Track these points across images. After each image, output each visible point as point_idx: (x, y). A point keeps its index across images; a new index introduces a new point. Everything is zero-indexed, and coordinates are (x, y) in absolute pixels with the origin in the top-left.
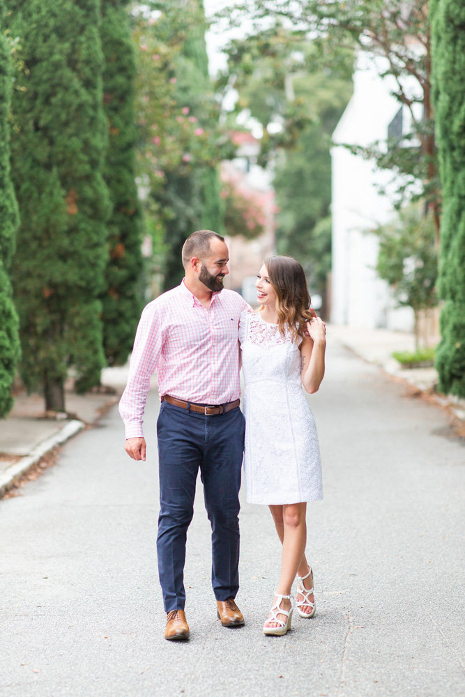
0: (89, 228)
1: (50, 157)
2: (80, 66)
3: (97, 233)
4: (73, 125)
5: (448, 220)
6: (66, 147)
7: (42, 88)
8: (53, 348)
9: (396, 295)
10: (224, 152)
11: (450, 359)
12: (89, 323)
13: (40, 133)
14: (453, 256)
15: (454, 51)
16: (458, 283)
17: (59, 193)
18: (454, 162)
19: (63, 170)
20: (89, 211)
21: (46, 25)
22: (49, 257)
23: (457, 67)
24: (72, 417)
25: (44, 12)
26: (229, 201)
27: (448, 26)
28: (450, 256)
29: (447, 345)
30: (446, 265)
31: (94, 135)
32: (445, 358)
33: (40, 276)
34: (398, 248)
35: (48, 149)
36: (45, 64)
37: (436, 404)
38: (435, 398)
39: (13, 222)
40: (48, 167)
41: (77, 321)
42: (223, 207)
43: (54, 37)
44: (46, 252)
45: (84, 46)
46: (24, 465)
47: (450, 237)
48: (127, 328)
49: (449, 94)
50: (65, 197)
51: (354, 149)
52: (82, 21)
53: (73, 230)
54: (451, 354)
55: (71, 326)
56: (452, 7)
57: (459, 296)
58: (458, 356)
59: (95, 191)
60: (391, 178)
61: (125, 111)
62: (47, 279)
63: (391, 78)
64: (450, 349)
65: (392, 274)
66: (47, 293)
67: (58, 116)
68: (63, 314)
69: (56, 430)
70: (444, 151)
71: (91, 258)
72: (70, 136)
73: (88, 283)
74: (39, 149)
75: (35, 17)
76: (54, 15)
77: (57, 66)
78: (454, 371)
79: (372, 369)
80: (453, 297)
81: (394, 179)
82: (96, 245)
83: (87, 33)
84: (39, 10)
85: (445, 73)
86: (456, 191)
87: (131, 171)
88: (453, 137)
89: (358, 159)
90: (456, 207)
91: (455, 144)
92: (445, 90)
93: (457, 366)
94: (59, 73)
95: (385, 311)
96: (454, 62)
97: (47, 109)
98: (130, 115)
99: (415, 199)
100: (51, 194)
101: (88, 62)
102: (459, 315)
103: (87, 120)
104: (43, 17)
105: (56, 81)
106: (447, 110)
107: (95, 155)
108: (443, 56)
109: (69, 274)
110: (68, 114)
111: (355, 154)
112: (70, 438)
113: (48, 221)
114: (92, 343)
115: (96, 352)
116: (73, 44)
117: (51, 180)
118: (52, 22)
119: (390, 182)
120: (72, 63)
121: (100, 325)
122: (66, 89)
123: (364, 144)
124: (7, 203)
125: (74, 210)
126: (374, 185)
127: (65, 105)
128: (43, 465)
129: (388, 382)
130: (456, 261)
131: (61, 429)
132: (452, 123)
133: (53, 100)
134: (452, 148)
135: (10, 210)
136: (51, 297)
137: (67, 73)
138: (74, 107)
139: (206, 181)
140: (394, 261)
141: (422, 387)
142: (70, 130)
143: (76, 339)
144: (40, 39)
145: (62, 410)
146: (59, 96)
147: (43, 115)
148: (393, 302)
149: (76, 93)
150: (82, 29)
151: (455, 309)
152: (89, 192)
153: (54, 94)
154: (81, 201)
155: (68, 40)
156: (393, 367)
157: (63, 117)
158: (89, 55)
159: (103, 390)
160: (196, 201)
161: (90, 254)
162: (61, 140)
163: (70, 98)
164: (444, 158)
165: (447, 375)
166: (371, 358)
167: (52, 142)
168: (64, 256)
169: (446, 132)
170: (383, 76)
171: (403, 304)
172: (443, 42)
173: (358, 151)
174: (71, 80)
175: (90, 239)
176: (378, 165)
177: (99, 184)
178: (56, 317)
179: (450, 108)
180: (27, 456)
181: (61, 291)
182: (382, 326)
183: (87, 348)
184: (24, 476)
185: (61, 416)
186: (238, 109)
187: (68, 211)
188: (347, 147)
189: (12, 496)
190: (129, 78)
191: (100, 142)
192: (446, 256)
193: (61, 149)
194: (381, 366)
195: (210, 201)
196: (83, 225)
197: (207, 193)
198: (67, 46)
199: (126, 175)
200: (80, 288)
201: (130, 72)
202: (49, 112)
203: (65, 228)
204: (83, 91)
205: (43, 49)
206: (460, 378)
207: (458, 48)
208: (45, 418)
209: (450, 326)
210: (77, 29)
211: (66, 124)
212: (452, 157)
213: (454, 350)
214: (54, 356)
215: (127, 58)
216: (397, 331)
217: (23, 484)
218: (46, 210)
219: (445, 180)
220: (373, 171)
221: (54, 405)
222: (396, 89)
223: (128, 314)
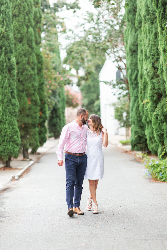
0: (34, 108)
1: (23, 89)
2: (30, 64)
3: (36, 109)
4: (29, 80)
5: (132, 103)
6: (27, 86)
7: (20, 70)
8: (25, 141)
9: (120, 124)
10: (67, 82)
11: (134, 141)
12: (35, 134)
13: (20, 83)
14: (134, 113)
15: (132, 58)
16: (135, 120)
17: (26, 99)
18: (133, 87)
19: (27, 92)
20: (34, 103)
21: (21, 53)
22: (24, 116)
23: (133, 62)
24: (31, 160)
25: (20, 50)
26: (67, 96)
27: (130, 51)
28: (133, 112)
29: (133, 137)
30: (132, 115)
31: (35, 83)
32: (132, 140)
33: (21, 121)
34: (120, 110)
35: (22, 87)
36: (21, 64)
37: (132, 154)
38: (132, 152)
39: (18, 107)
40: (23, 92)
41: (31, 133)
42: (66, 98)
43: (23, 56)
44: (23, 115)
45: (31, 58)
46: (23, 171)
47: (133, 107)
48: (43, 136)
49: (131, 69)
50: (27, 100)
51: (106, 83)
52: (31, 52)
53: (30, 109)
54: (134, 139)
55: (30, 135)
56: (131, 46)
57: (136, 123)
58: (136, 139)
59: (35, 98)
60: (117, 91)
61: (41, 74)
62: (23, 122)
63: (116, 62)
64: (134, 138)
65: (118, 118)
66: (23, 126)
67: (25, 78)
68: (27, 131)
69: (27, 163)
70: (130, 84)
71: (35, 116)
72: (28, 83)
73: (34, 123)
74: (20, 87)
75: (18, 51)
76: (23, 51)
77: (24, 64)
78: (135, 144)
79: (114, 146)
80: (134, 124)
81: (118, 91)
82: (36, 113)
83: (32, 55)
84: (19, 49)
85: (130, 64)
86: (134, 95)
87: (43, 91)
88: (133, 81)
89: (107, 85)
90: (134, 99)
91: (133, 82)
92: (130, 68)
93: (136, 142)
94: (25, 66)
95: (118, 129)
96: (132, 61)
97: (22, 76)
98: (42, 75)
99: (124, 96)
100: (24, 99)
101: (33, 63)
102: (136, 128)
103: (33, 79)
104: (20, 51)
105: (24, 68)
106: (131, 74)
107: (35, 88)
108: (129, 59)
109: (29, 121)
110: (28, 77)
111: (106, 84)
112: (32, 165)
113: (23, 106)
114: (36, 139)
115: (37, 142)
116: (28, 58)
117: (24, 95)
118: (23, 53)
119: (117, 92)
120: (28, 63)
121: (38, 134)
122: (27, 70)
123: (109, 81)
124: (16, 103)
125: (30, 103)
126: (112, 93)
127: (27, 75)
128: (27, 171)
129: (118, 149)
130: (135, 114)
131: (29, 163)
132: (132, 77)
133: (24, 73)
134: (132, 84)
135: (17, 104)
136: (24, 127)
137: (27, 66)
138: (29, 75)
139: (60, 90)
140: (119, 114)
141: (128, 150)
142: (28, 81)
143: (31, 138)
144: (20, 57)
145: (28, 158)
146: (25, 72)
147: (21, 78)
148: (119, 126)
149: (30, 71)
150: (31, 54)
151: (135, 127)
152: (34, 98)
153: (24, 72)
154: (32, 101)
155: (27, 57)
156: (120, 145)
157: (26, 78)
158: (33, 61)
159: (37, 153)
160: (57, 97)
161: (35, 115)
162: (26, 84)
163: (28, 73)
164: (130, 86)
165: (133, 145)
166: (113, 143)
167: (23, 85)
168: (28, 116)
169: (131, 79)
170: (114, 62)
171: (122, 126)
172: (129, 56)
173: (107, 83)
174: (28, 68)
175: (34, 111)
176: (113, 87)
177: (36, 96)
178: (26, 132)
179: (132, 73)
180: (22, 169)
181: (27, 125)
182: (117, 134)
183: (35, 141)
184: (23, 173)
185: (28, 160)
186: (70, 69)
187: (29, 104)
188: (104, 82)
189: (22, 177)
190: (42, 65)
191: (36, 84)
192: (132, 113)
193: (26, 87)
194: (116, 145)
195: (62, 96)
196: (32, 107)
197: (61, 94)
198: (27, 59)
199: (42, 92)
200: (32, 124)
201: (42, 63)
202: (23, 77)
203: (28, 108)
204: (31, 71)
205: (20, 60)
206: (137, 145)
207: (133, 57)
208: (23, 160)
209: (133, 132)
210: (30, 54)
211: (27, 80)
212: (132, 86)
213: (135, 138)
214: (26, 143)
215: (41, 59)
216: (122, 135)
217: (23, 175)
218: (23, 104)
219: (131, 92)
220: (112, 89)
221: (25, 157)
222: (117, 66)
223: (43, 131)
